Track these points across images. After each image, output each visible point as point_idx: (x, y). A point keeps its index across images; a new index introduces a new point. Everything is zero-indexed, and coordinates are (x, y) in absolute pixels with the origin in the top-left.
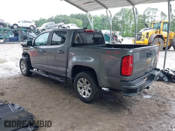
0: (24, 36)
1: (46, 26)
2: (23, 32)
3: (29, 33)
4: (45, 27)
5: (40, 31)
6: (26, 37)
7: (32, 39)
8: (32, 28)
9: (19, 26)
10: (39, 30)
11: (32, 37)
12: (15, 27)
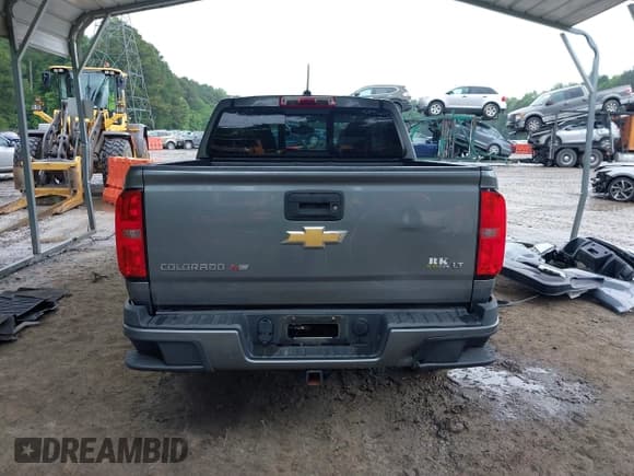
0: (458, 140)
1: (547, 104)
2: (458, 126)
3: (478, 128)
4: (544, 107)
5: (519, 121)
6: (463, 142)
7: (485, 151)
8: (491, 113)
9: (447, 106)
10: (518, 118)
11: (484, 145)
12: (435, 110)
